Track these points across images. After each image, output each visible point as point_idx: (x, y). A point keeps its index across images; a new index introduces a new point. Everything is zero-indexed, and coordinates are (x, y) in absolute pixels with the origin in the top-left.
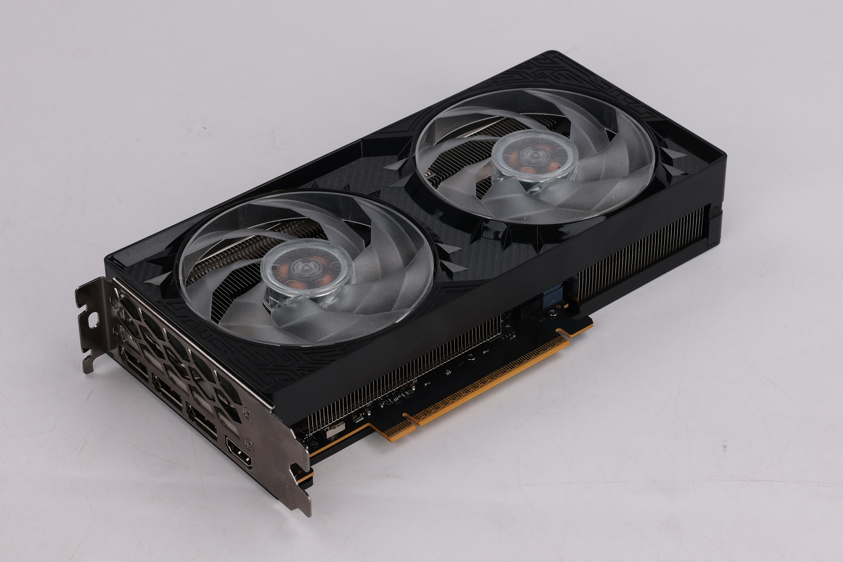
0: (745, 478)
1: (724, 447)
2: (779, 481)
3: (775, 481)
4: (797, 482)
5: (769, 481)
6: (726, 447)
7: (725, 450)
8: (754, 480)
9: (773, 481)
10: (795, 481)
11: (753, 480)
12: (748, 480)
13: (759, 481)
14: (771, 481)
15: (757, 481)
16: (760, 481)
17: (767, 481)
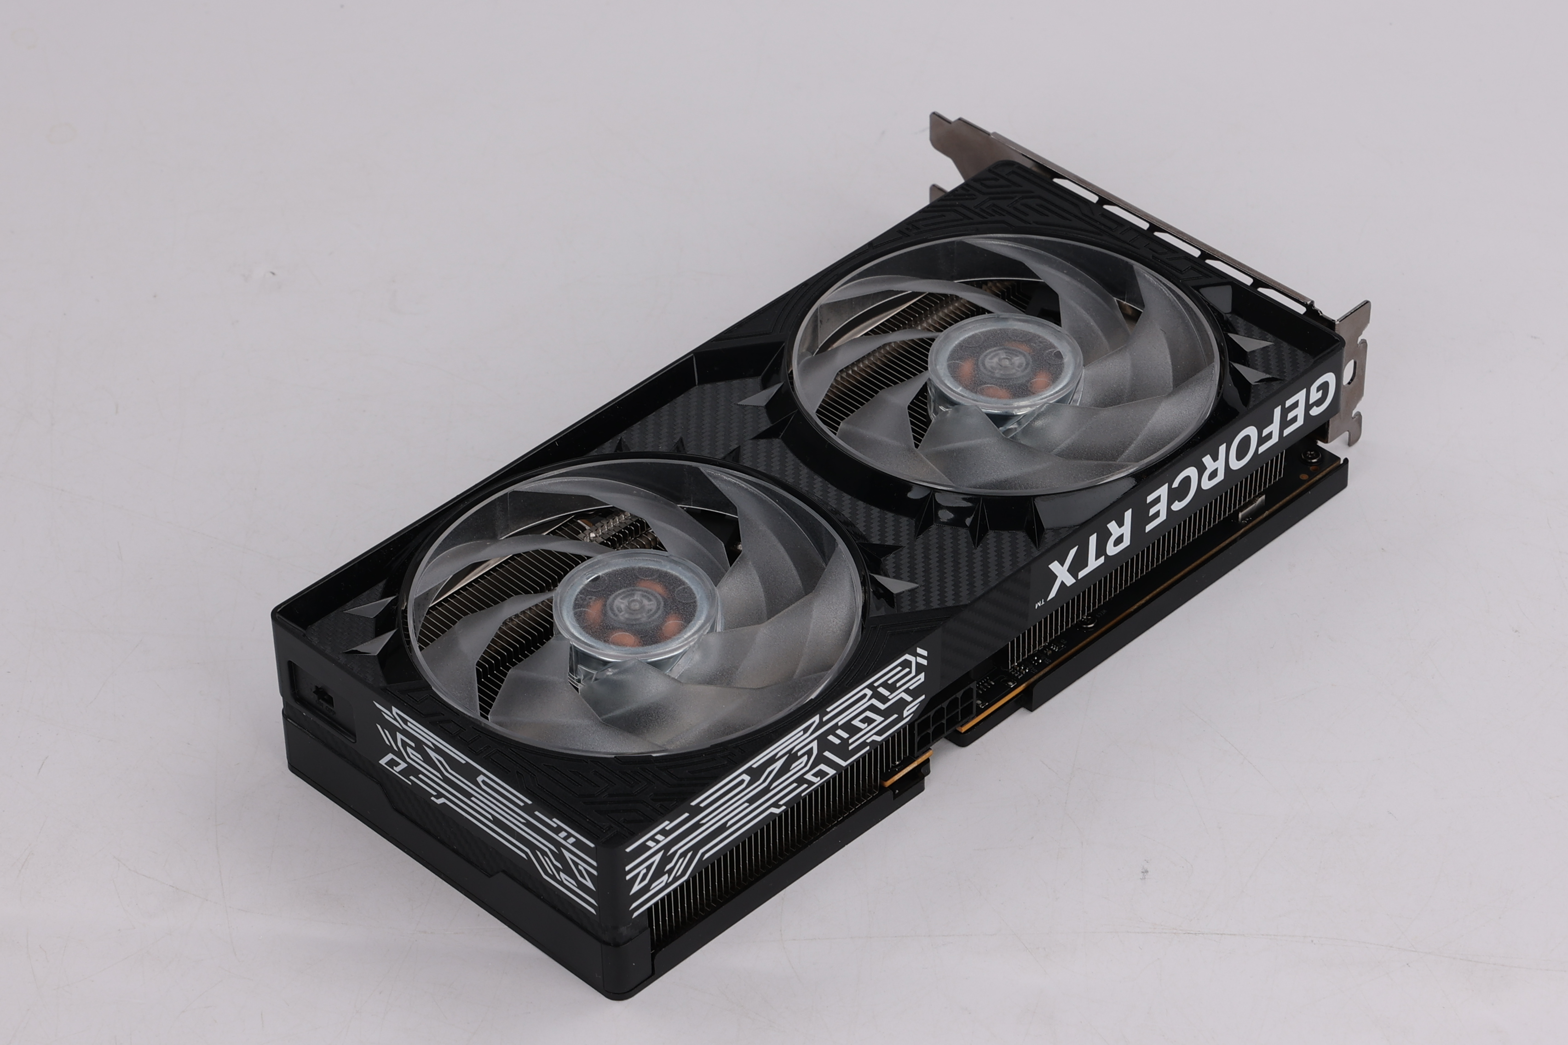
0: (1176, 929)
1: (1143, 872)
2: (1235, 935)
3: (1228, 934)
4: (1267, 935)
5: (1218, 934)
6: (1147, 872)
7: (1145, 878)
8: (1191, 932)
9: (1225, 934)
10: (1263, 935)
11: (1189, 932)
12: (1180, 932)
13: (1199, 934)
14: (1222, 934)
15: (1196, 934)
17: (1214, 934)
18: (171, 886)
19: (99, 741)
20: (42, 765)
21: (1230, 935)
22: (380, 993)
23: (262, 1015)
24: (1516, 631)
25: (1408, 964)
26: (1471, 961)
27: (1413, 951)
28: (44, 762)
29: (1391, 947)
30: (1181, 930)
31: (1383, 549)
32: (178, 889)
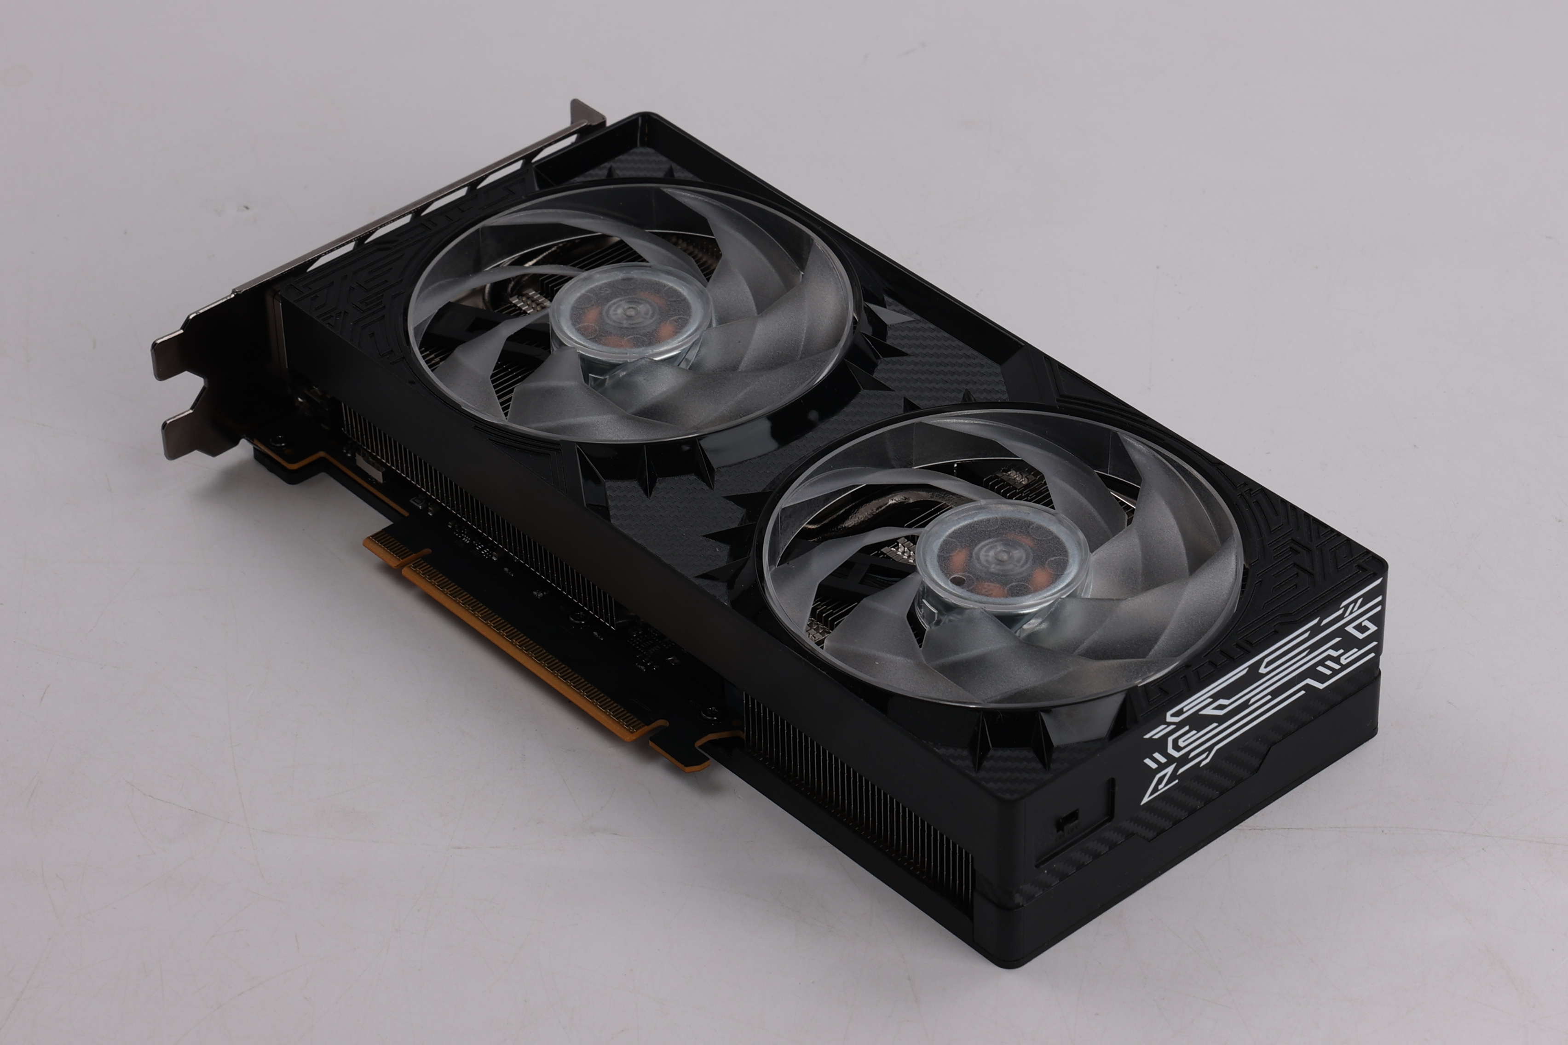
2: (1302, 829)
3: (1295, 829)
4: (1336, 828)
5: (1285, 829)
8: (1257, 828)
9: (1292, 829)
10: (1331, 828)
11: (1255, 828)
12: (1246, 828)
13: (1266, 829)
14: (1289, 829)
16: (1269, 829)
17: (1281, 829)
18: (190, 810)
19: (102, 668)
20: (45, 693)
21: (1298, 829)
22: (419, 911)
23: (296, 937)
24: (1560, 521)
25: (1483, 849)
26: (1548, 843)
27: (1487, 836)
28: (46, 691)
29: (1465, 833)
30: (1246, 826)
31: (1415, 446)
32: (197, 812)
